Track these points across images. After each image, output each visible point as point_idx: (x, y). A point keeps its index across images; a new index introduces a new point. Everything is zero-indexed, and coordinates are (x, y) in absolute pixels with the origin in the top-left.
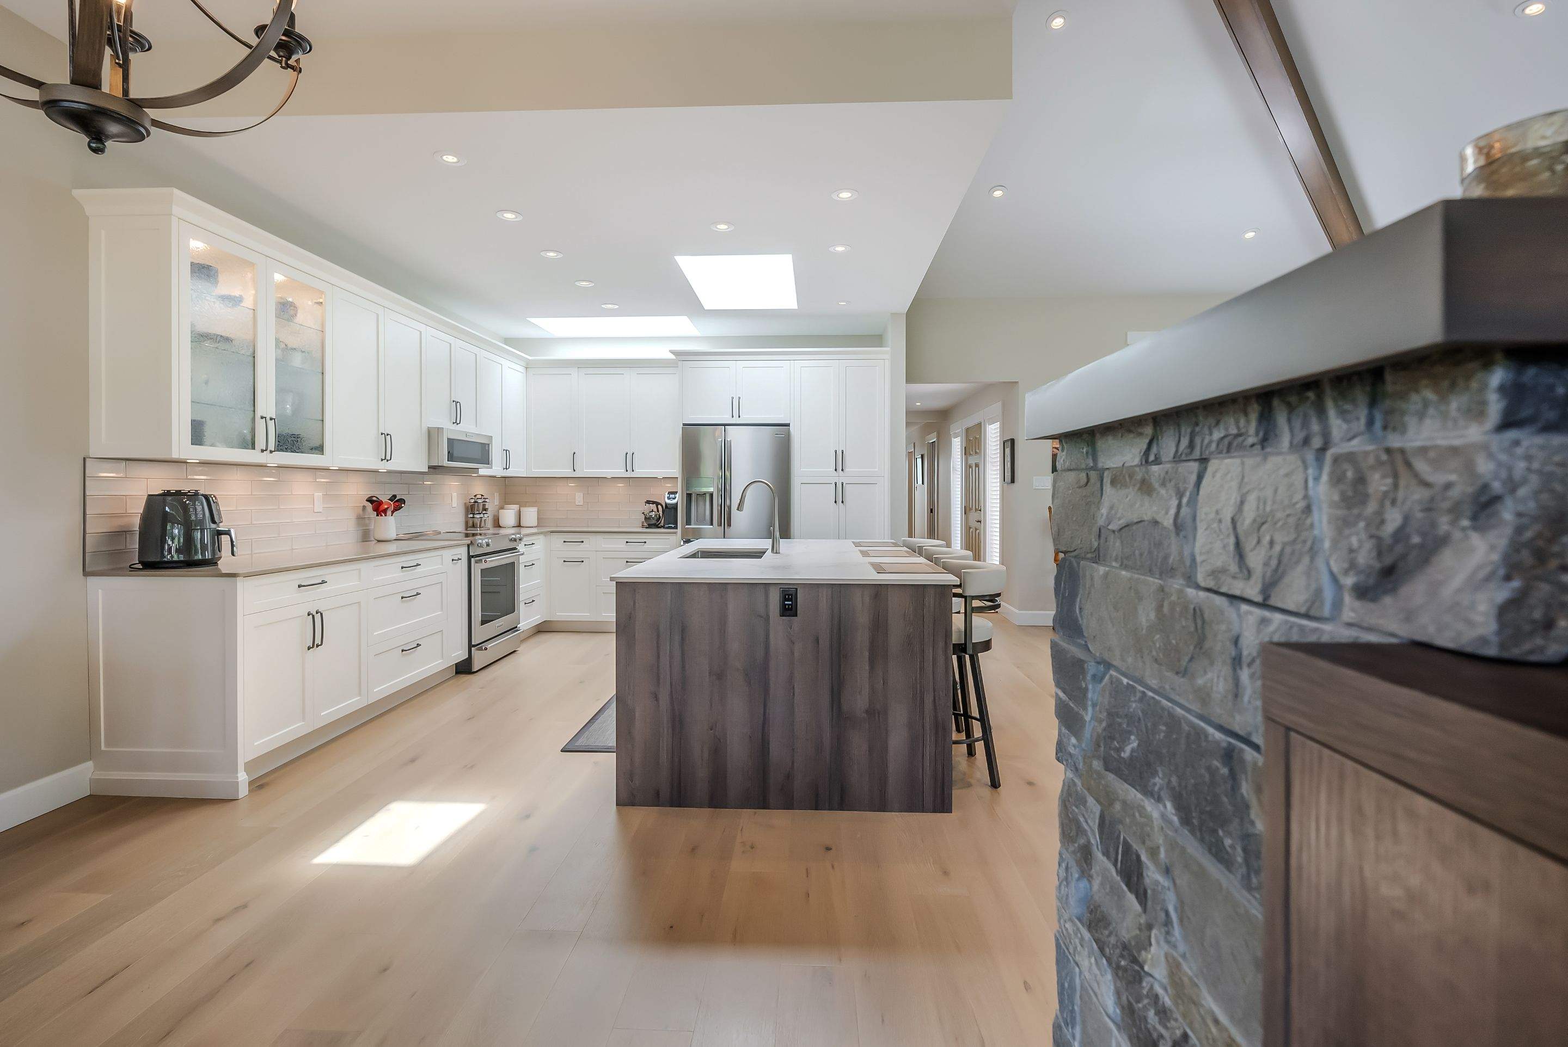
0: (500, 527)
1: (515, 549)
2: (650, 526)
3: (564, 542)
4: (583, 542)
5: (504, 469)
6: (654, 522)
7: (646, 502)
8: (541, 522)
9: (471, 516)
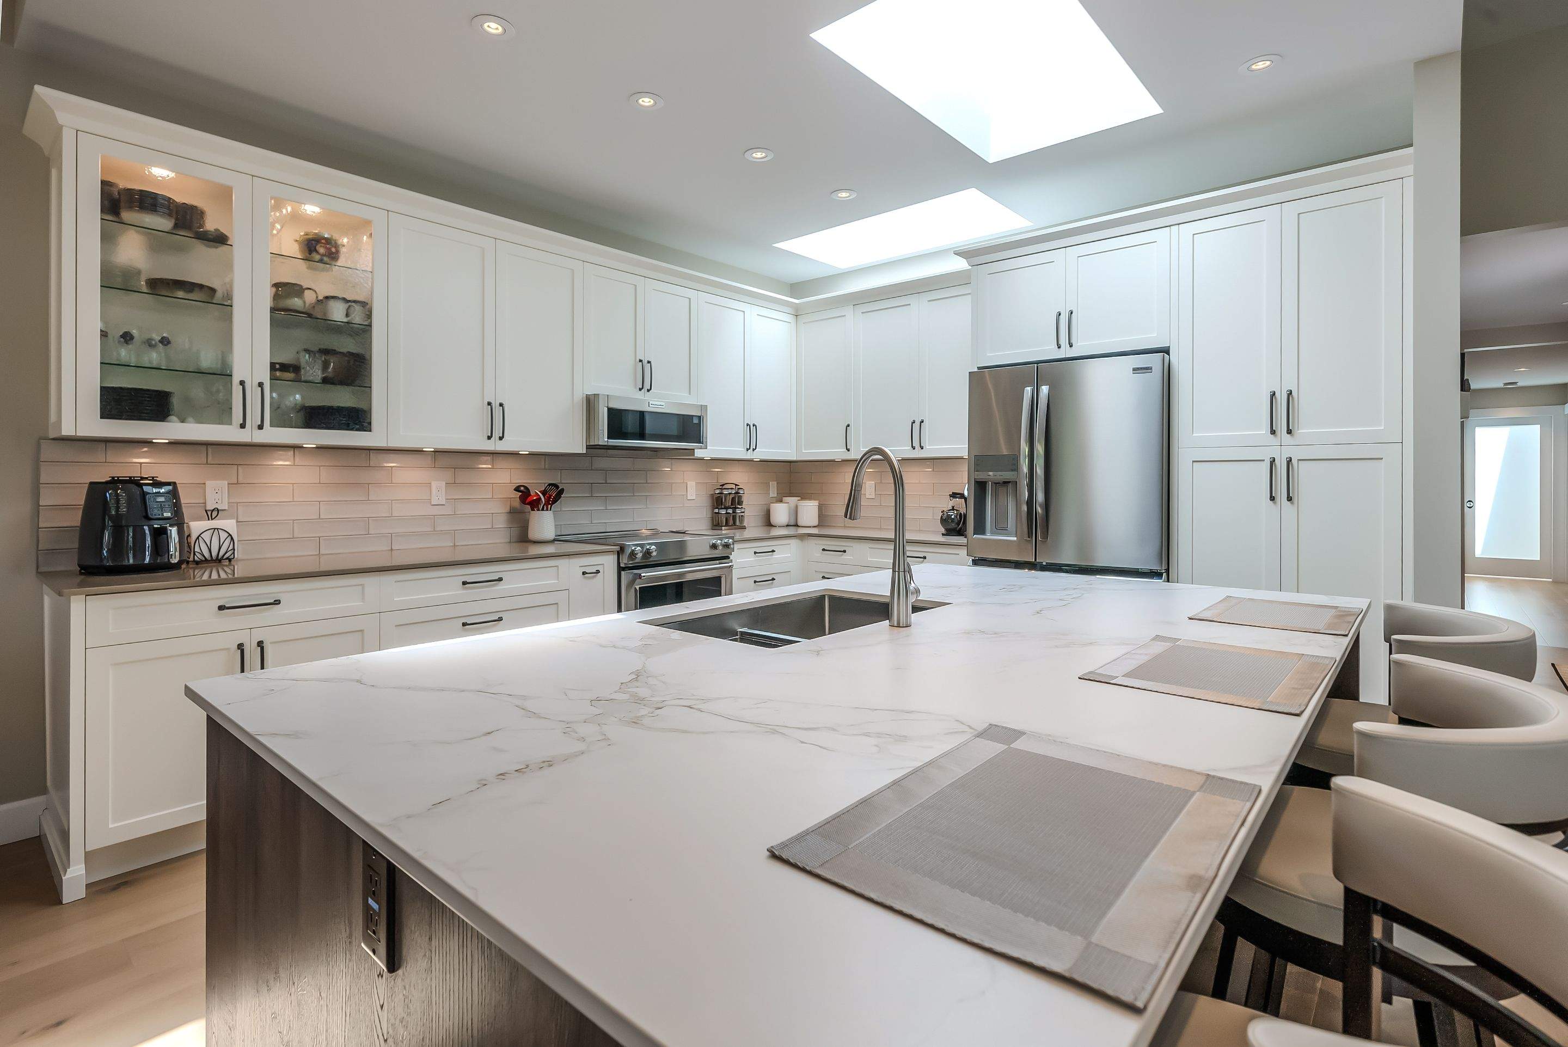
0: (774, 526)
1: (728, 557)
2: (949, 532)
3: (824, 550)
4: (845, 551)
5: (747, 450)
6: (953, 525)
7: (951, 496)
8: (823, 519)
9: (716, 511)
